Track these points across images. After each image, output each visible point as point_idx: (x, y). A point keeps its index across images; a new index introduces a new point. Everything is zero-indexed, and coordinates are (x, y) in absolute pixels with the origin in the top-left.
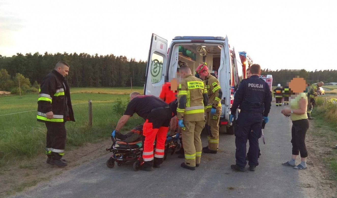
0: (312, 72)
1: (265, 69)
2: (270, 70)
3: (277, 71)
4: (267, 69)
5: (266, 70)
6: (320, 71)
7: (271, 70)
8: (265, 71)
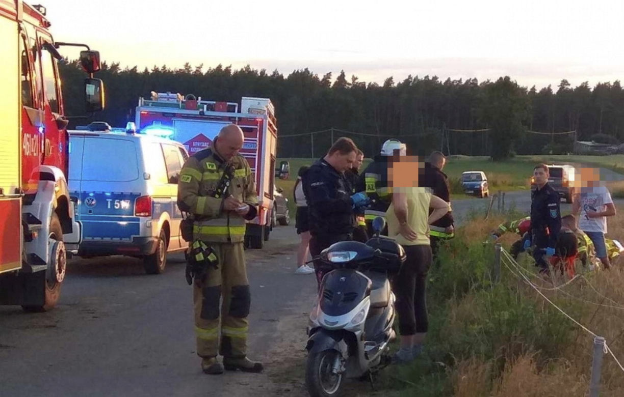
0: (547, 92)
1: (329, 75)
2: (354, 79)
3: (389, 81)
4: (342, 77)
5: (333, 80)
6: (583, 88)
7: (359, 81)
8: (332, 85)
